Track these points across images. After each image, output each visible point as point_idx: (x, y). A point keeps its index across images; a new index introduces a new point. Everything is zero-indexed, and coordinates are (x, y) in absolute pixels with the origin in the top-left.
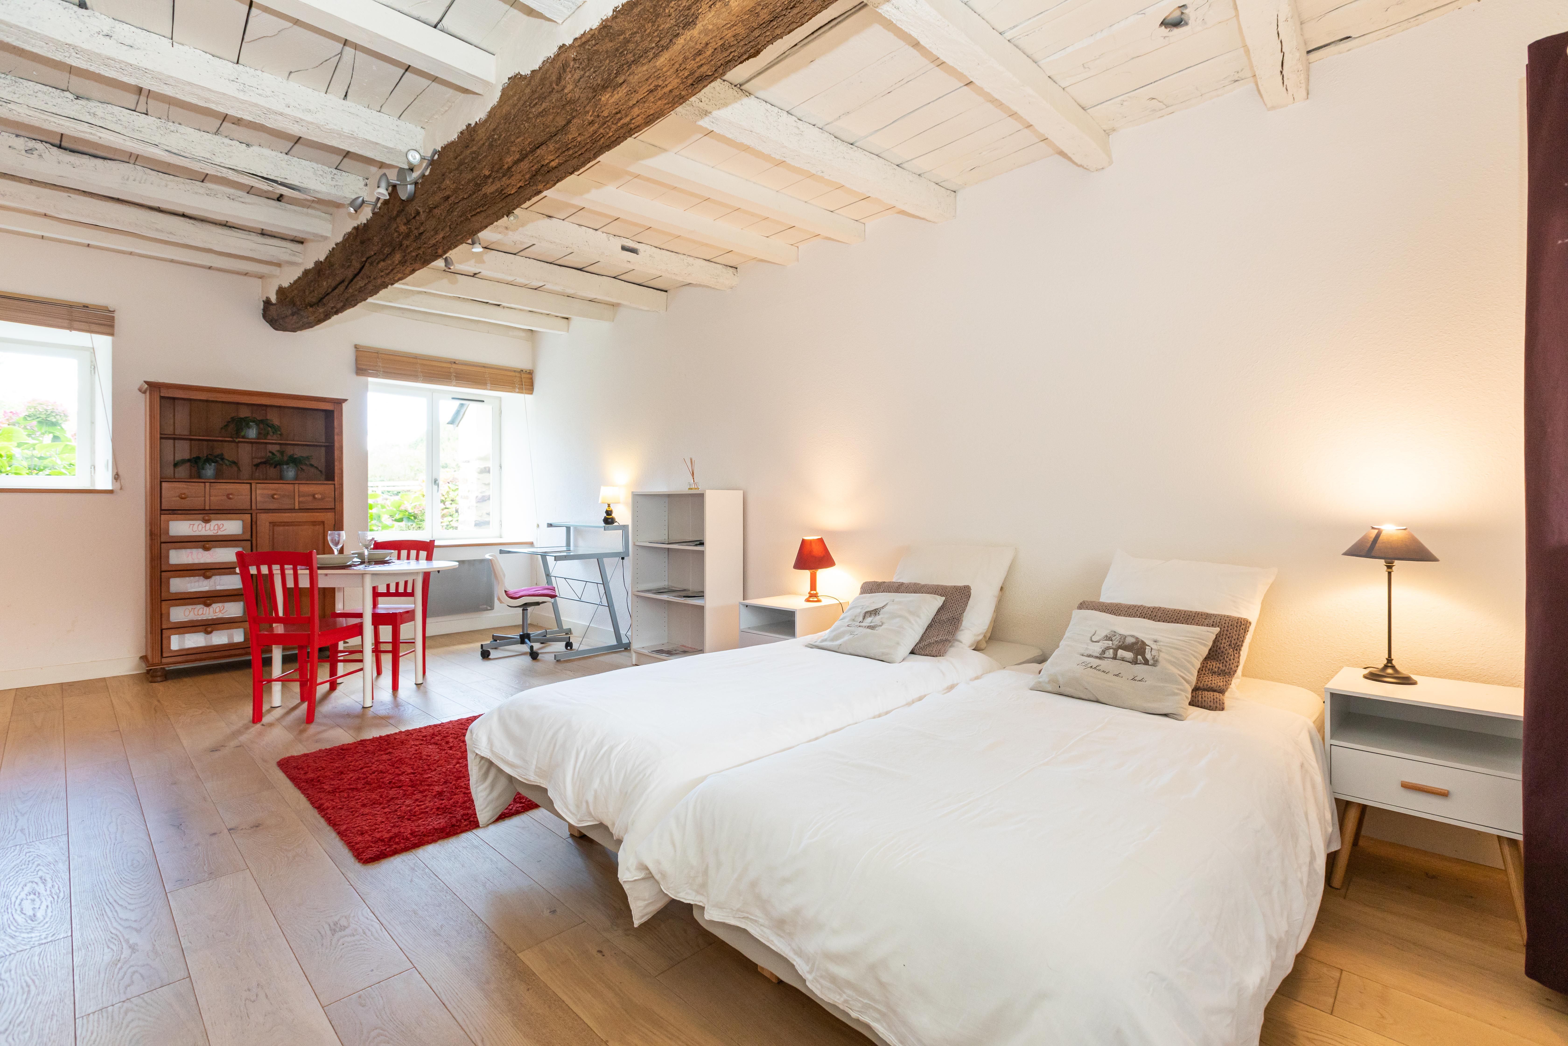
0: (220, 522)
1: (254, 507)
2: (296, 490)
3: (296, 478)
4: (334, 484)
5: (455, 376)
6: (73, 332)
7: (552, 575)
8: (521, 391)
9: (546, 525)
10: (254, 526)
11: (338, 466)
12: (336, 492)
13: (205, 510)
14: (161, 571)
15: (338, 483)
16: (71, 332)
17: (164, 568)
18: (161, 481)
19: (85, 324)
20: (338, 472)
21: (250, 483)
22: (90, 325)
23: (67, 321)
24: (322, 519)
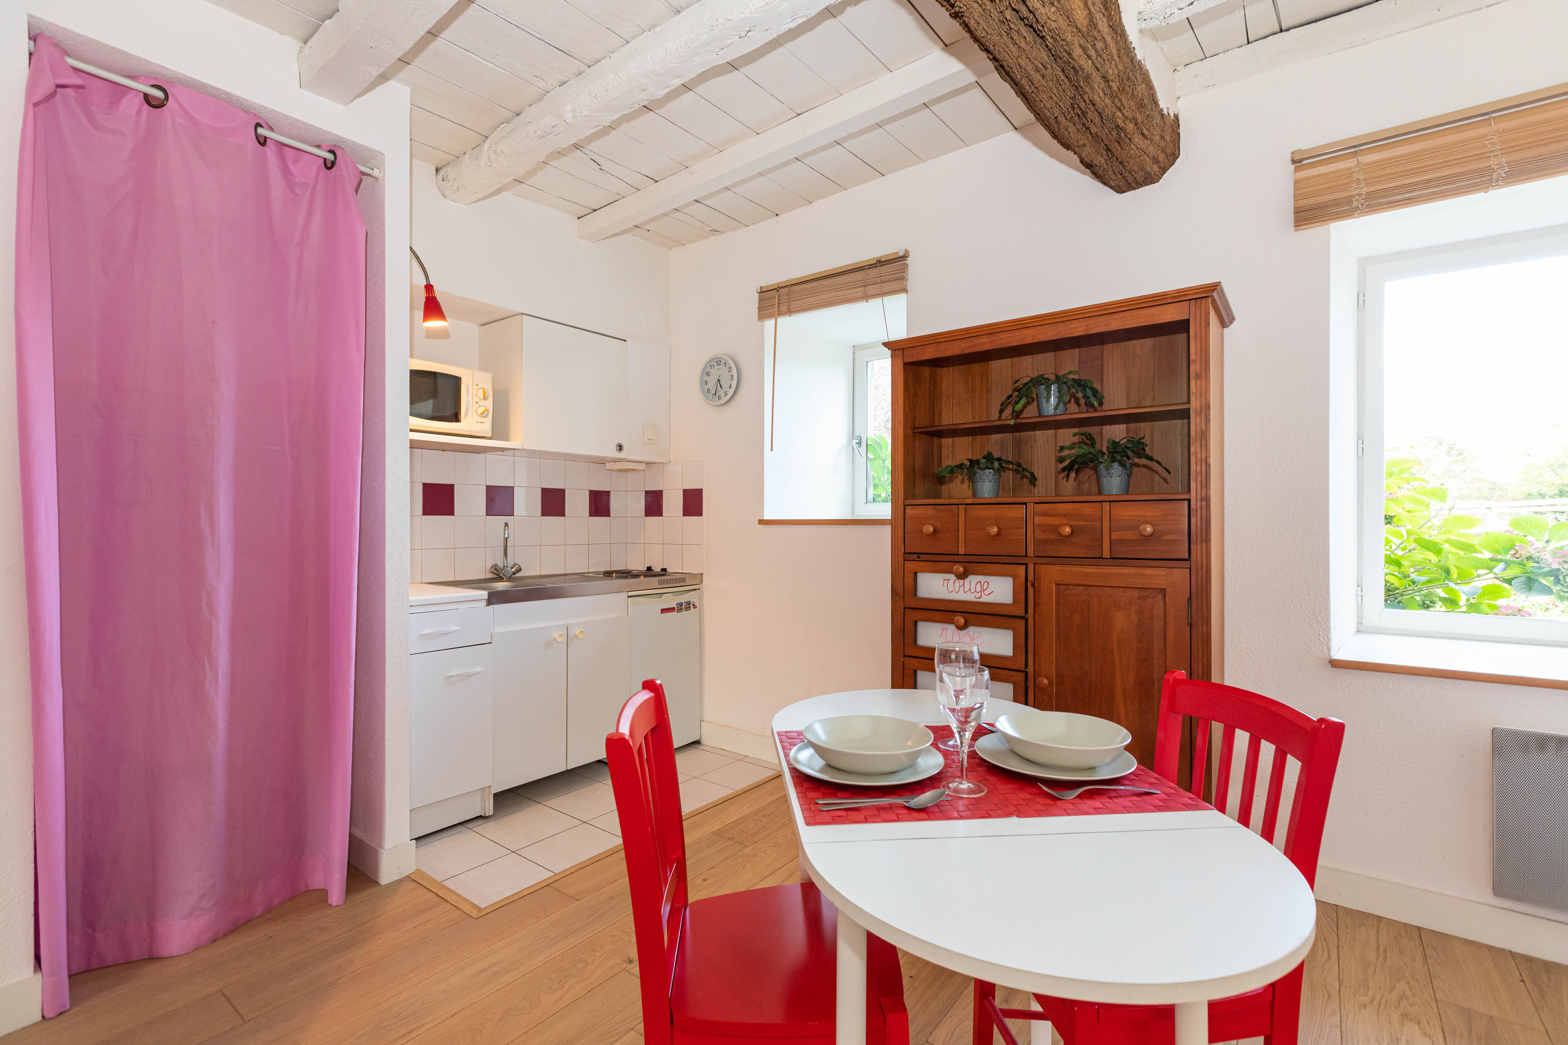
0: (981, 579)
1: (1031, 552)
2: (1106, 516)
4: (1189, 500)
6: (869, 301)
10: (1031, 591)
11: (1199, 455)
12: (1193, 520)
13: (958, 555)
14: (905, 656)
15: (1199, 497)
16: (867, 302)
17: (908, 652)
18: (905, 506)
19: (878, 285)
20: (1199, 469)
21: (1025, 504)
22: (883, 284)
23: (862, 289)
24: (1161, 583)
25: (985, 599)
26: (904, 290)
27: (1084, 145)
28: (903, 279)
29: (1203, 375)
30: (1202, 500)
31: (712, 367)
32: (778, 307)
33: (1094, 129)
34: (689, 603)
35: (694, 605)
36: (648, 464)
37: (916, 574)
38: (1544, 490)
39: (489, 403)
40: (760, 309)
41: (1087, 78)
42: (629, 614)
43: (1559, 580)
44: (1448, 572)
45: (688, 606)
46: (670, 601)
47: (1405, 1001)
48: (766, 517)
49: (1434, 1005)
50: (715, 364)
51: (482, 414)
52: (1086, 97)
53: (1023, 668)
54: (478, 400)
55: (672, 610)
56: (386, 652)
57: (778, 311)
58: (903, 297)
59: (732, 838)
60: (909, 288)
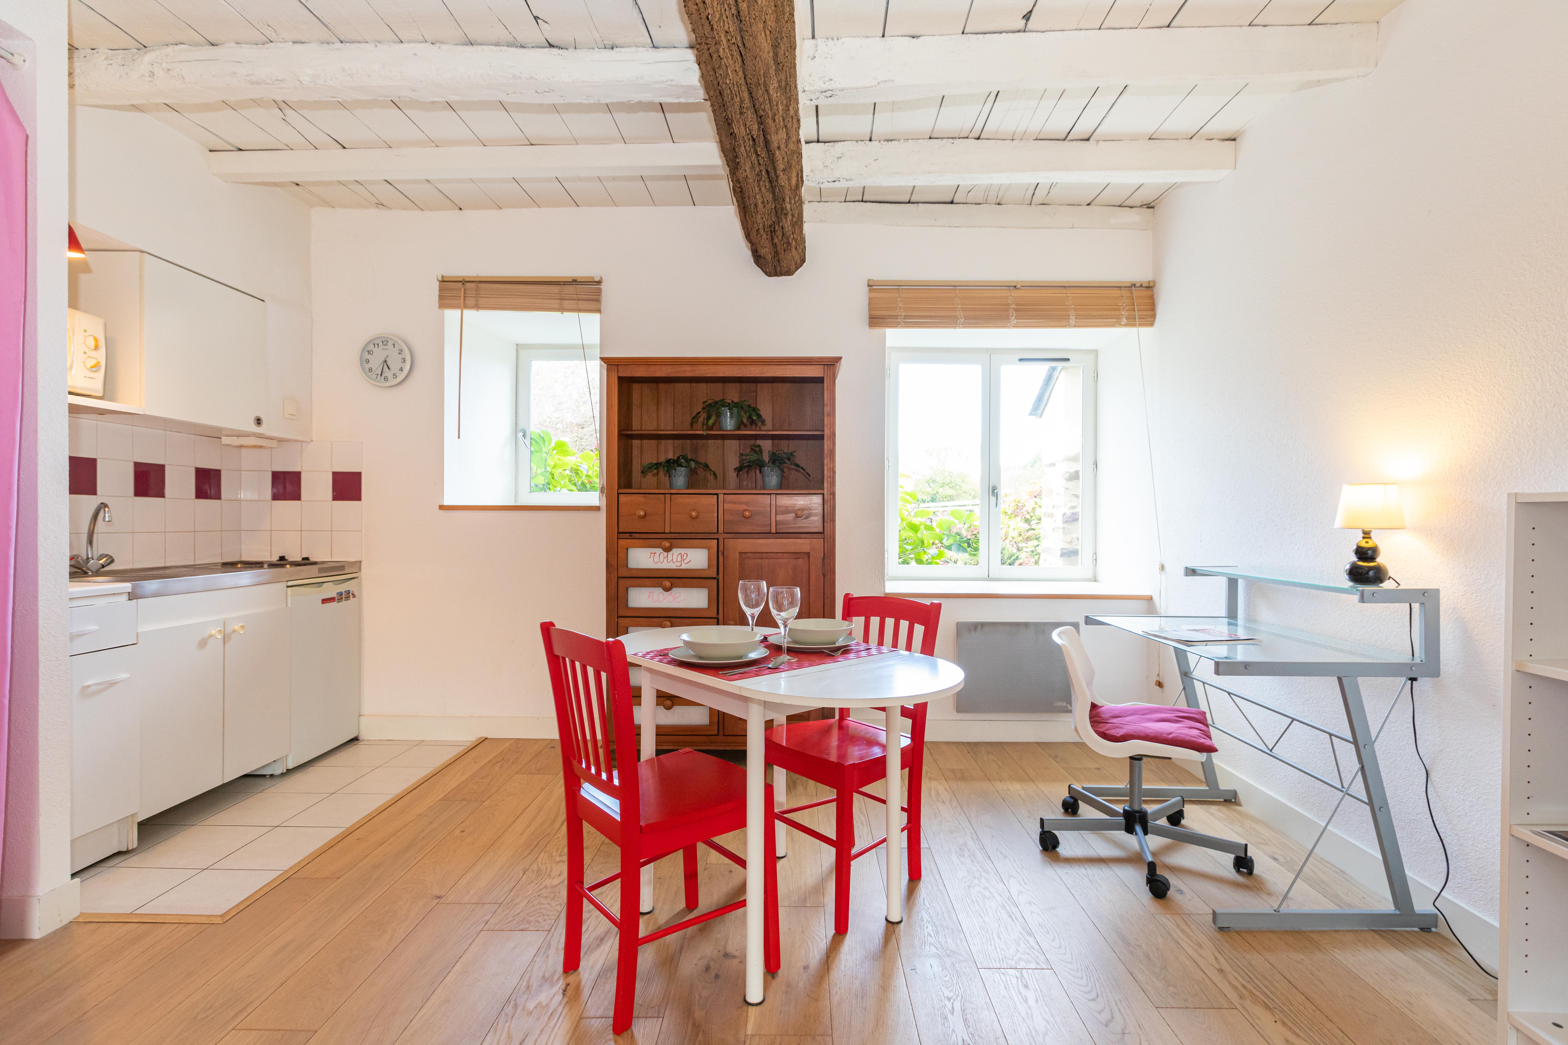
0: (683, 551)
1: (721, 530)
2: (773, 502)
3: (781, 486)
4: (823, 494)
5: (1016, 310)
6: (565, 313)
7: (1195, 674)
8: (1131, 322)
9: (1183, 572)
10: (721, 558)
11: (829, 466)
12: (826, 507)
13: (665, 533)
14: (618, 617)
15: (829, 493)
16: (562, 313)
17: (621, 613)
18: (618, 494)
19: (574, 302)
20: (829, 474)
21: (717, 494)
22: (579, 302)
23: (558, 301)
24: (806, 549)
25: (684, 566)
26: (599, 311)
27: (766, 247)
28: (598, 301)
29: (832, 415)
30: (830, 494)
31: (376, 346)
32: (464, 299)
33: (776, 240)
34: (348, 592)
35: (353, 594)
36: (280, 441)
37: (627, 549)
38: (925, 498)
39: (101, 356)
40: (441, 297)
41: (786, 215)
42: (289, 605)
43: (970, 545)
44: (923, 543)
45: (347, 596)
46: (331, 590)
47: (929, 773)
48: (446, 503)
49: (940, 771)
50: (381, 344)
51: (92, 367)
52: (781, 224)
53: (715, 616)
54: (87, 350)
55: (331, 600)
56: (40, 655)
57: (464, 304)
58: (597, 316)
59: (464, 799)
60: (602, 309)
